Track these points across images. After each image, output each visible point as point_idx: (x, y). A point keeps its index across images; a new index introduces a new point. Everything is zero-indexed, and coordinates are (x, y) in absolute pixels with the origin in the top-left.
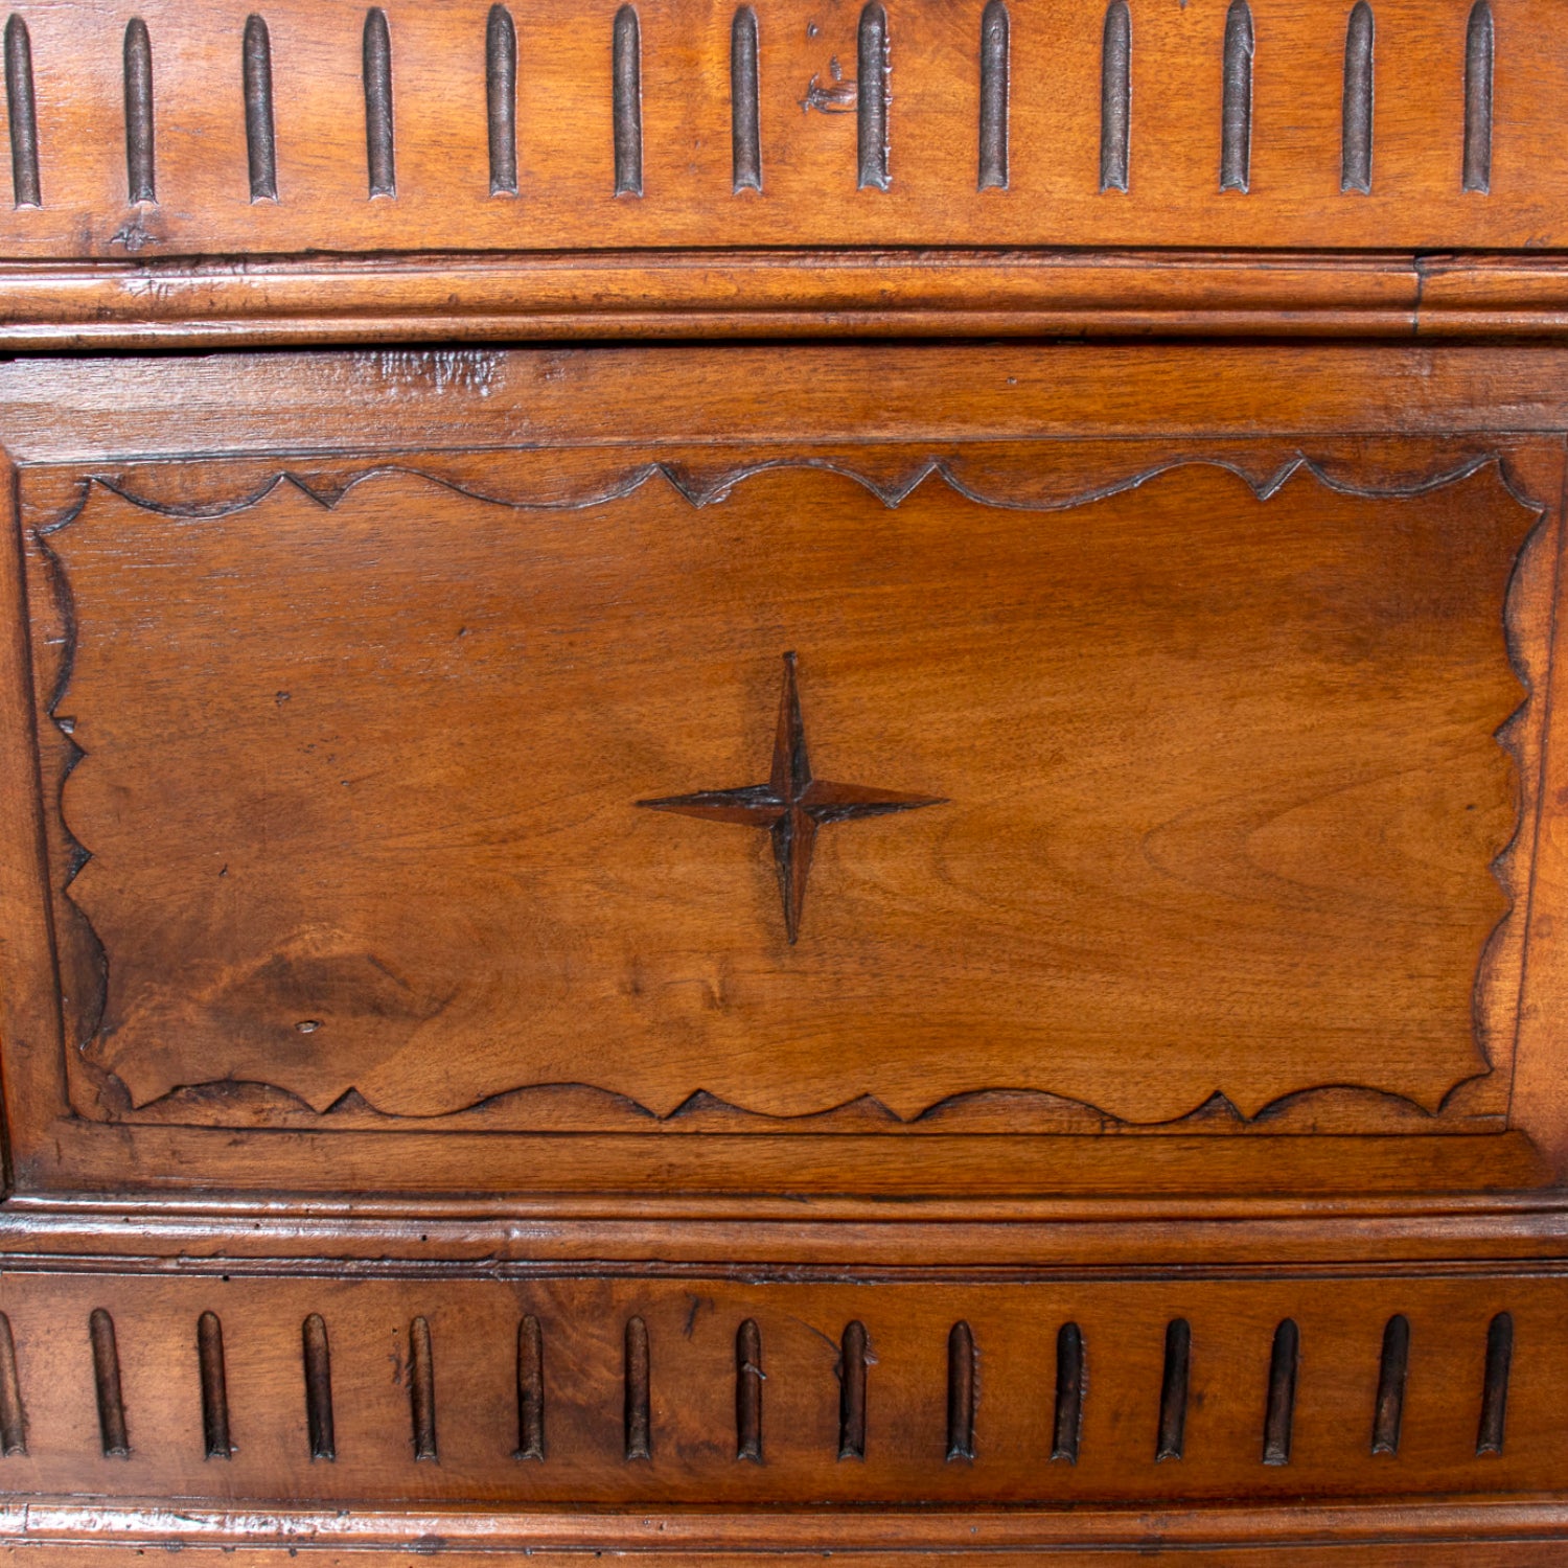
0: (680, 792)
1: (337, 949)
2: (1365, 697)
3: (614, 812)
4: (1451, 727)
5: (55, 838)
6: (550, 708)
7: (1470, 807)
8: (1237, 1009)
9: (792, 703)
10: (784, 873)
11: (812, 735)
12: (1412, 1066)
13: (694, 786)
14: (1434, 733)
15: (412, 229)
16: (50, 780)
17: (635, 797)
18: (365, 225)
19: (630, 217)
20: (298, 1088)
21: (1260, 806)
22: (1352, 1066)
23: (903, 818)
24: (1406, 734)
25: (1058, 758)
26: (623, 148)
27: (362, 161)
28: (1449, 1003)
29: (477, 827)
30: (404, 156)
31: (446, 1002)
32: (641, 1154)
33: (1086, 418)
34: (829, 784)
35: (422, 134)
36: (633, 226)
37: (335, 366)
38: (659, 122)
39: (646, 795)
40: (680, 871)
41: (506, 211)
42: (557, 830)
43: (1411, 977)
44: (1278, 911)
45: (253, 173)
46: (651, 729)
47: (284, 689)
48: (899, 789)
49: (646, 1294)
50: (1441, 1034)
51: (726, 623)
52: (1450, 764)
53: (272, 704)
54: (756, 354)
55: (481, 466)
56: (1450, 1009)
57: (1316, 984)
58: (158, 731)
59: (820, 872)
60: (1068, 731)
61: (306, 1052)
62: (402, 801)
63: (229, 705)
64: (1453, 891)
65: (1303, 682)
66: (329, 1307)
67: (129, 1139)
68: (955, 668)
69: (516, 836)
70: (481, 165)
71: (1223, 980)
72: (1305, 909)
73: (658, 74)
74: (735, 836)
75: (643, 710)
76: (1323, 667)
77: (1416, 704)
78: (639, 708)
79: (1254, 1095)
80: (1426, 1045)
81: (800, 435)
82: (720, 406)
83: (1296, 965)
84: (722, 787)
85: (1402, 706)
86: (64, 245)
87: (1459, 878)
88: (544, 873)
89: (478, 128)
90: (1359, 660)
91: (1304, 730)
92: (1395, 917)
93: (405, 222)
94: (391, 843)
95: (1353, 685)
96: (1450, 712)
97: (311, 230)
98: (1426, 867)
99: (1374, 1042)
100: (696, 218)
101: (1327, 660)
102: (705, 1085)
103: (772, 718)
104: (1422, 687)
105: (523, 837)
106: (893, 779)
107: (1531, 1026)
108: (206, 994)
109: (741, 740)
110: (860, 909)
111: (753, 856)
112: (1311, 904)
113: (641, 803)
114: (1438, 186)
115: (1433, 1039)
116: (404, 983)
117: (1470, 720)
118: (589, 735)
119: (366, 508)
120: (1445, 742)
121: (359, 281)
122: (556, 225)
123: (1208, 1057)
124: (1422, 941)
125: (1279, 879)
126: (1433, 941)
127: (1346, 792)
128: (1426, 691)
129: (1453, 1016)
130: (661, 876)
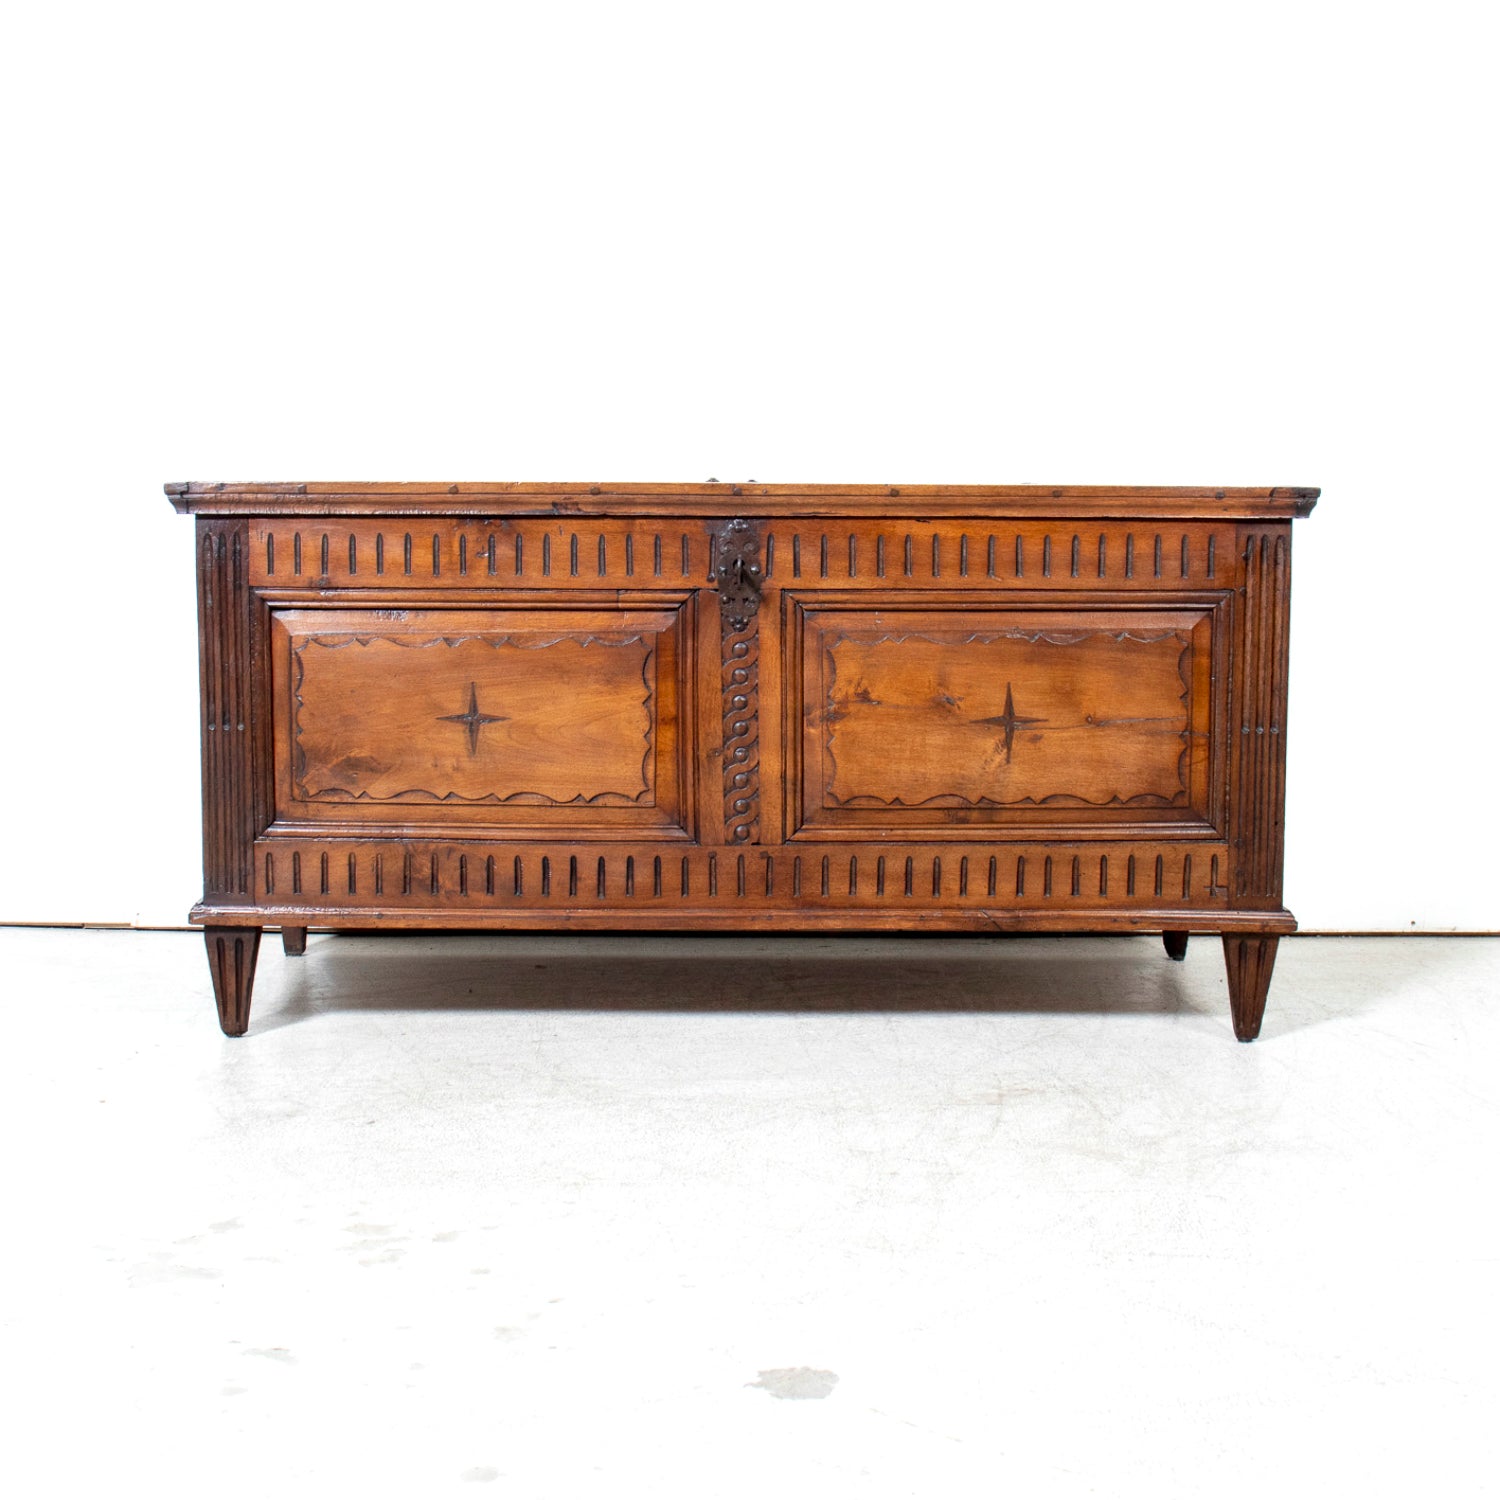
0: (447, 716)
1: (363, 755)
2: (610, 694)
3: (431, 720)
4: (632, 702)
5: (294, 726)
6: (416, 695)
8: (583, 772)
9: (474, 695)
10: (472, 736)
11: (479, 702)
13: (450, 714)
14: (627, 703)
15: (387, 583)
16: (294, 712)
17: (436, 717)
18: (376, 581)
19: (437, 581)
20: (351, 791)
21: (586, 721)
22: (613, 788)
23: (500, 723)
25: (537, 709)
26: (436, 565)
27: (376, 567)
29: (398, 724)
30: (386, 566)
31: (389, 768)
32: (437, 811)
33: (543, 628)
34: (482, 714)
35: (390, 562)
36: (438, 583)
37: (368, 614)
38: (443, 560)
39: (439, 716)
40: (447, 735)
41: (409, 579)
42: (417, 725)
44: (592, 747)
45: (351, 568)
46: (441, 701)
47: (353, 689)
48: (499, 716)
49: (437, 847)
51: (458, 675)
53: (350, 693)
54: (466, 612)
55: (401, 637)
56: (637, 773)
57: (603, 766)
58: (322, 699)
59: (480, 736)
60: (539, 702)
61: (353, 781)
62: (380, 717)
63: (339, 693)
64: (635, 743)
65: (595, 690)
66: (357, 851)
67: (306, 806)
68: (512, 686)
69: (408, 726)
70: (403, 568)
71: (580, 765)
73: (443, 549)
74: (460, 727)
75: (438, 696)
76: (600, 687)
77: (623, 696)
79: (589, 795)
81: (476, 631)
82: (457, 624)
83: (598, 761)
84: (457, 715)
86: (306, 584)
88: (414, 736)
89: (402, 560)
90: (609, 685)
91: (597, 702)
93: (385, 581)
94: (377, 728)
95: (608, 691)
97: (363, 582)
99: (618, 782)
100: (452, 581)
101: (601, 685)
102: (453, 790)
103: (469, 698)
106: (498, 713)
107: (659, 779)
108: (330, 766)
109: (461, 703)
110: (490, 745)
111: (464, 731)
112: (600, 746)
113: (437, 719)
114: (621, 575)
115: (633, 781)
116: (379, 764)
117: (636, 700)
118: (425, 702)
119: (374, 646)
121: (375, 594)
122: (420, 582)
123: (577, 785)
125: (592, 739)
127: (607, 717)
128: (625, 693)
129: (638, 775)
130: (442, 737)
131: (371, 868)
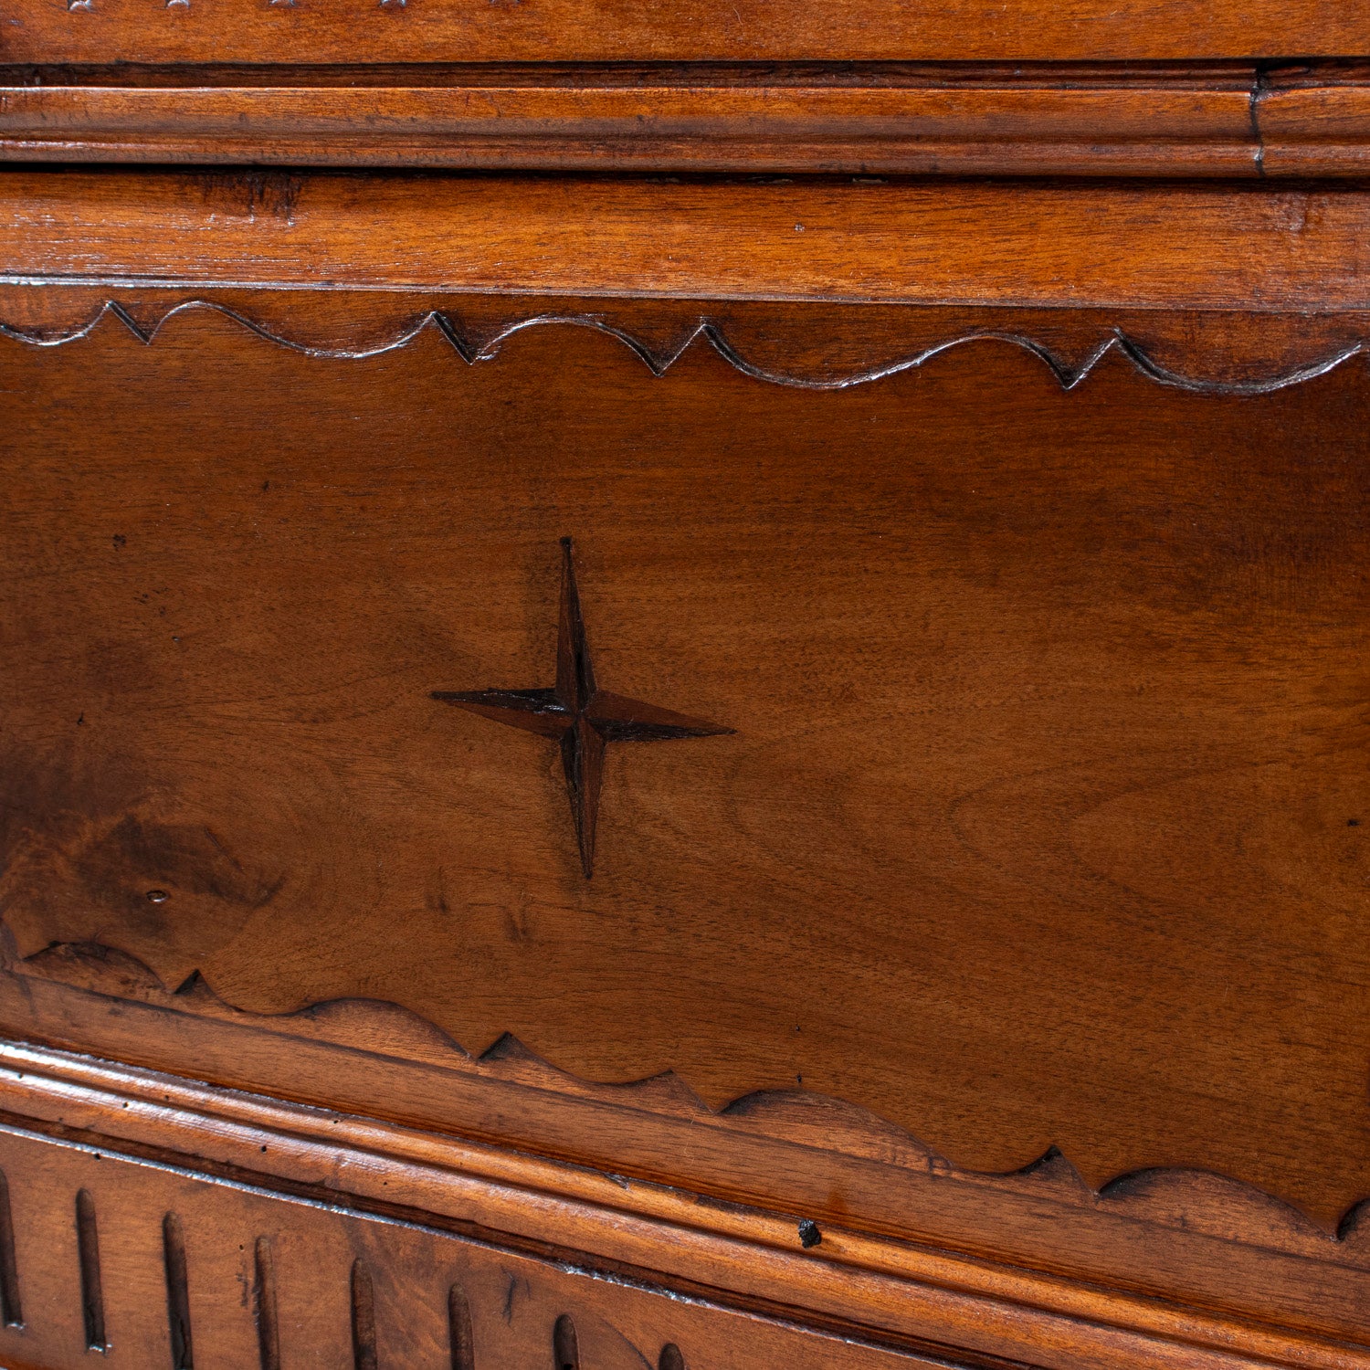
0: (471, 687)
1: (178, 818)
2: (1205, 657)
3: (412, 700)
4: (1321, 711)
6: (347, 579)
7: (1352, 823)
8: (1070, 1044)
9: (572, 598)
10: (574, 792)
11: (594, 638)
12: (1295, 1164)
13: (483, 683)
14: (1297, 716)
15: (202, 39)
17: (430, 688)
19: (394, 28)
20: (153, 962)
21: (1084, 785)
22: (1218, 1147)
23: (691, 746)
24: (1262, 712)
25: (848, 695)
28: (1340, 1087)
29: (290, 702)
31: (274, 889)
32: (470, 1098)
34: (613, 696)
36: (398, 39)
39: (440, 686)
40: (477, 776)
42: (362, 714)
43: (1288, 1042)
44: (1114, 925)
46: (440, 612)
47: (119, 532)
48: (683, 712)
50: (1330, 1127)
51: (505, 499)
52: (1321, 759)
53: (111, 547)
55: (278, 304)
56: (1343, 1096)
57: (1165, 1029)
58: (21, 564)
59: (610, 796)
60: (858, 663)
61: (156, 924)
62: (225, 665)
63: (76, 545)
64: (1336, 935)
65: (1126, 630)
66: (184, 1208)
67: (27, 992)
68: (732, 572)
69: (325, 717)
71: (1051, 1003)
72: (1146, 928)
74: (524, 746)
75: (432, 590)
76: (1150, 613)
77: (1273, 674)
78: (427, 588)
79: (1098, 1162)
80: (1312, 1138)
81: (579, 284)
82: (503, 248)
83: (1139, 999)
84: (509, 686)
85: (1253, 675)
87: (1343, 918)
88: (353, 761)
90: (1196, 608)
92: (1261, 957)
93: (198, 33)
94: (218, 709)
95: (1190, 641)
96: (1318, 690)
98: (1299, 895)
99: (1244, 1121)
100: (456, 29)
101: (1154, 604)
102: (511, 1028)
103: (554, 612)
104: (1280, 652)
105: (331, 719)
106: (677, 699)
108: (74, 848)
109: (525, 634)
110: (653, 848)
111: (544, 770)
112: (1153, 922)
113: (436, 696)
115: (1322, 1133)
116: (236, 864)
117: (1347, 703)
118: (384, 613)
119: (177, 344)
120: (1314, 731)
122: (329, 38)
123: (1039, 1099)
124: (1299, 995)
125: (1112, 883)
126: (1312, 998)
127: (1190, 781)
128: (1284, 659)
129: (1346, 1106)
130: (458, 780)
131: (238, 1290)
